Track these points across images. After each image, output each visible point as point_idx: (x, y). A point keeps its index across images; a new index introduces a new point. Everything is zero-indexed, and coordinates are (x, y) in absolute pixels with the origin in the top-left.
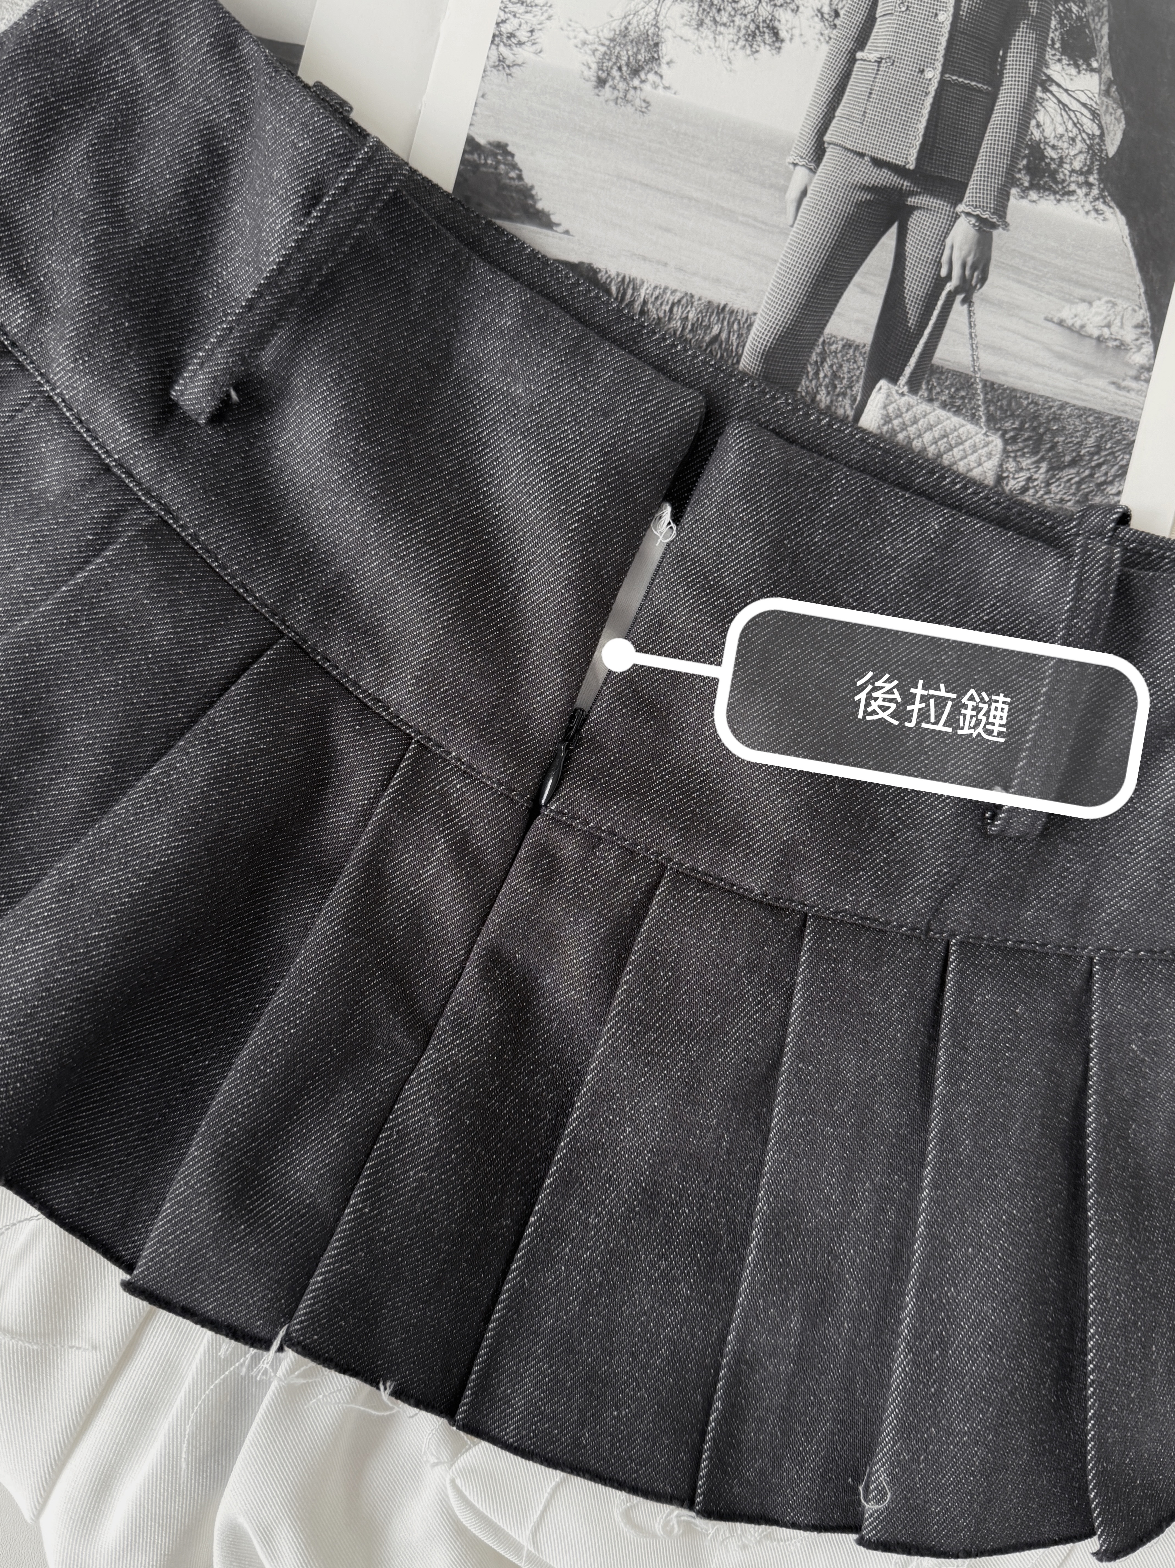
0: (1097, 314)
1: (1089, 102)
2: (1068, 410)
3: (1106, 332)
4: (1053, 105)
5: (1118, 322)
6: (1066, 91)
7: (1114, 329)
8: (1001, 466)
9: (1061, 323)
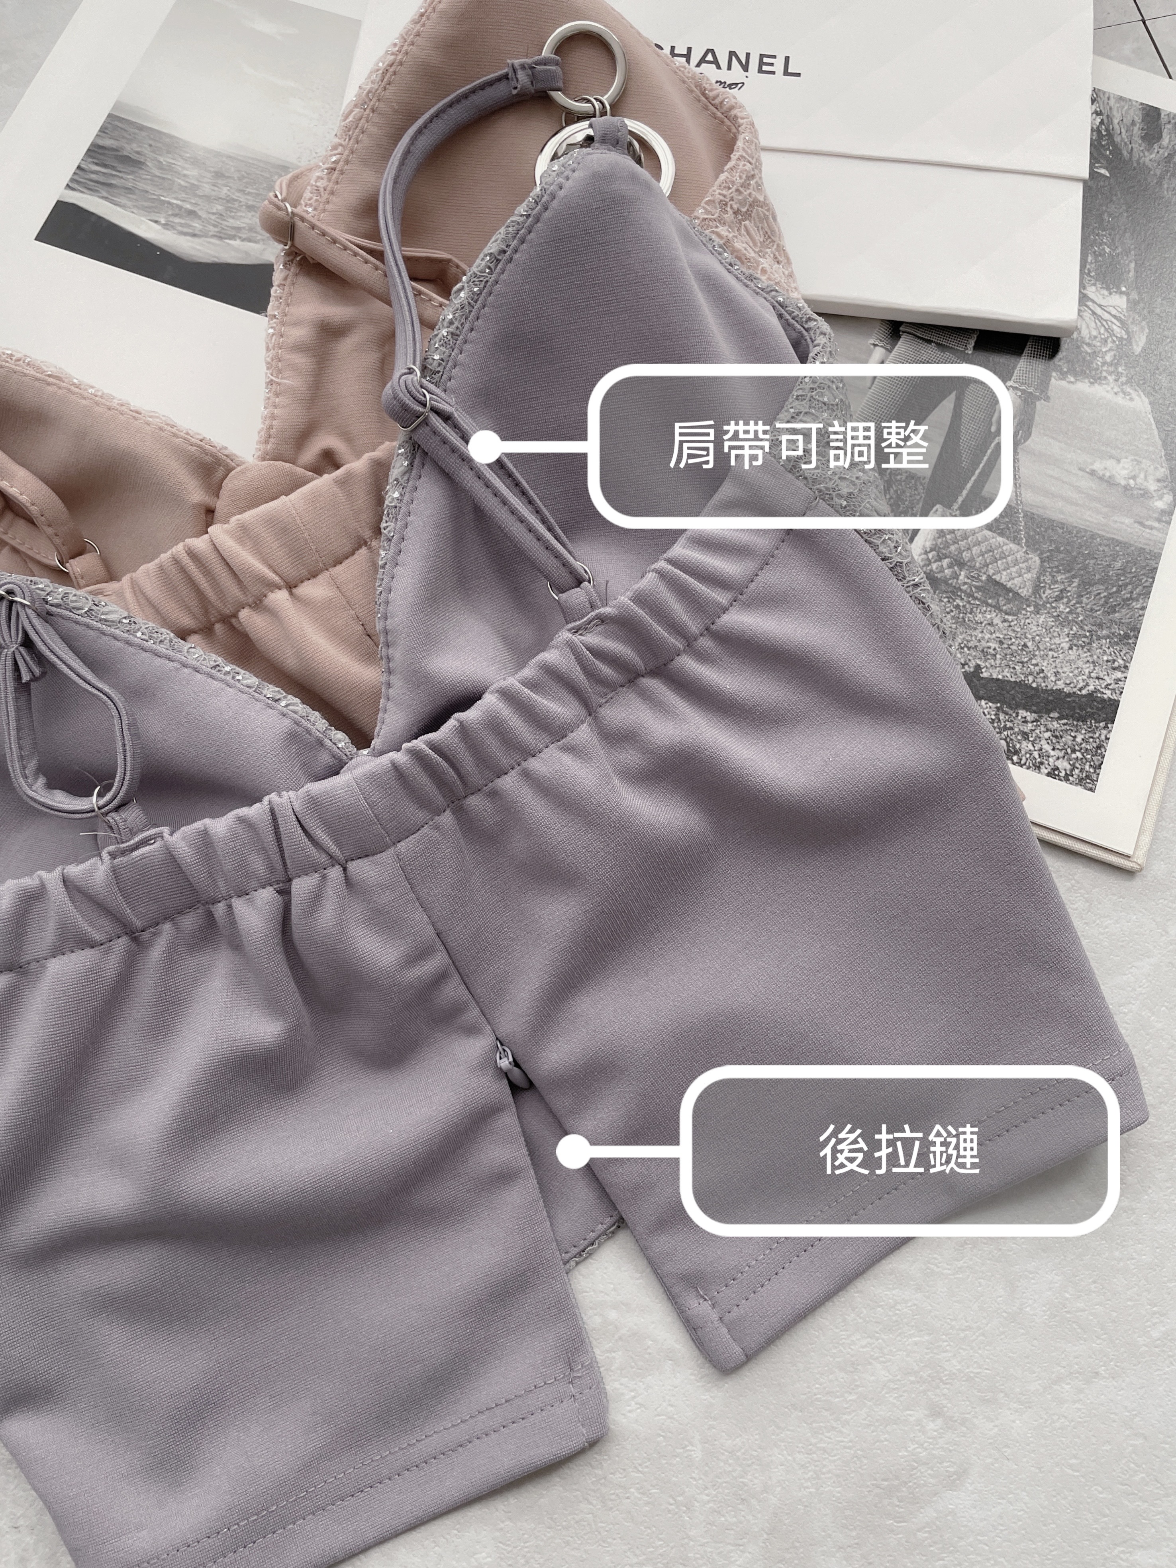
0: (1124, 468)
1: (1118, 315)
2: (1098, 540)
3: (1132, 482)
4: (1089, 315)
5: (1142, 476)
6: (1100, 306)
7: (1139, 480)
8: (1038, 578)
9: (1093, 473)
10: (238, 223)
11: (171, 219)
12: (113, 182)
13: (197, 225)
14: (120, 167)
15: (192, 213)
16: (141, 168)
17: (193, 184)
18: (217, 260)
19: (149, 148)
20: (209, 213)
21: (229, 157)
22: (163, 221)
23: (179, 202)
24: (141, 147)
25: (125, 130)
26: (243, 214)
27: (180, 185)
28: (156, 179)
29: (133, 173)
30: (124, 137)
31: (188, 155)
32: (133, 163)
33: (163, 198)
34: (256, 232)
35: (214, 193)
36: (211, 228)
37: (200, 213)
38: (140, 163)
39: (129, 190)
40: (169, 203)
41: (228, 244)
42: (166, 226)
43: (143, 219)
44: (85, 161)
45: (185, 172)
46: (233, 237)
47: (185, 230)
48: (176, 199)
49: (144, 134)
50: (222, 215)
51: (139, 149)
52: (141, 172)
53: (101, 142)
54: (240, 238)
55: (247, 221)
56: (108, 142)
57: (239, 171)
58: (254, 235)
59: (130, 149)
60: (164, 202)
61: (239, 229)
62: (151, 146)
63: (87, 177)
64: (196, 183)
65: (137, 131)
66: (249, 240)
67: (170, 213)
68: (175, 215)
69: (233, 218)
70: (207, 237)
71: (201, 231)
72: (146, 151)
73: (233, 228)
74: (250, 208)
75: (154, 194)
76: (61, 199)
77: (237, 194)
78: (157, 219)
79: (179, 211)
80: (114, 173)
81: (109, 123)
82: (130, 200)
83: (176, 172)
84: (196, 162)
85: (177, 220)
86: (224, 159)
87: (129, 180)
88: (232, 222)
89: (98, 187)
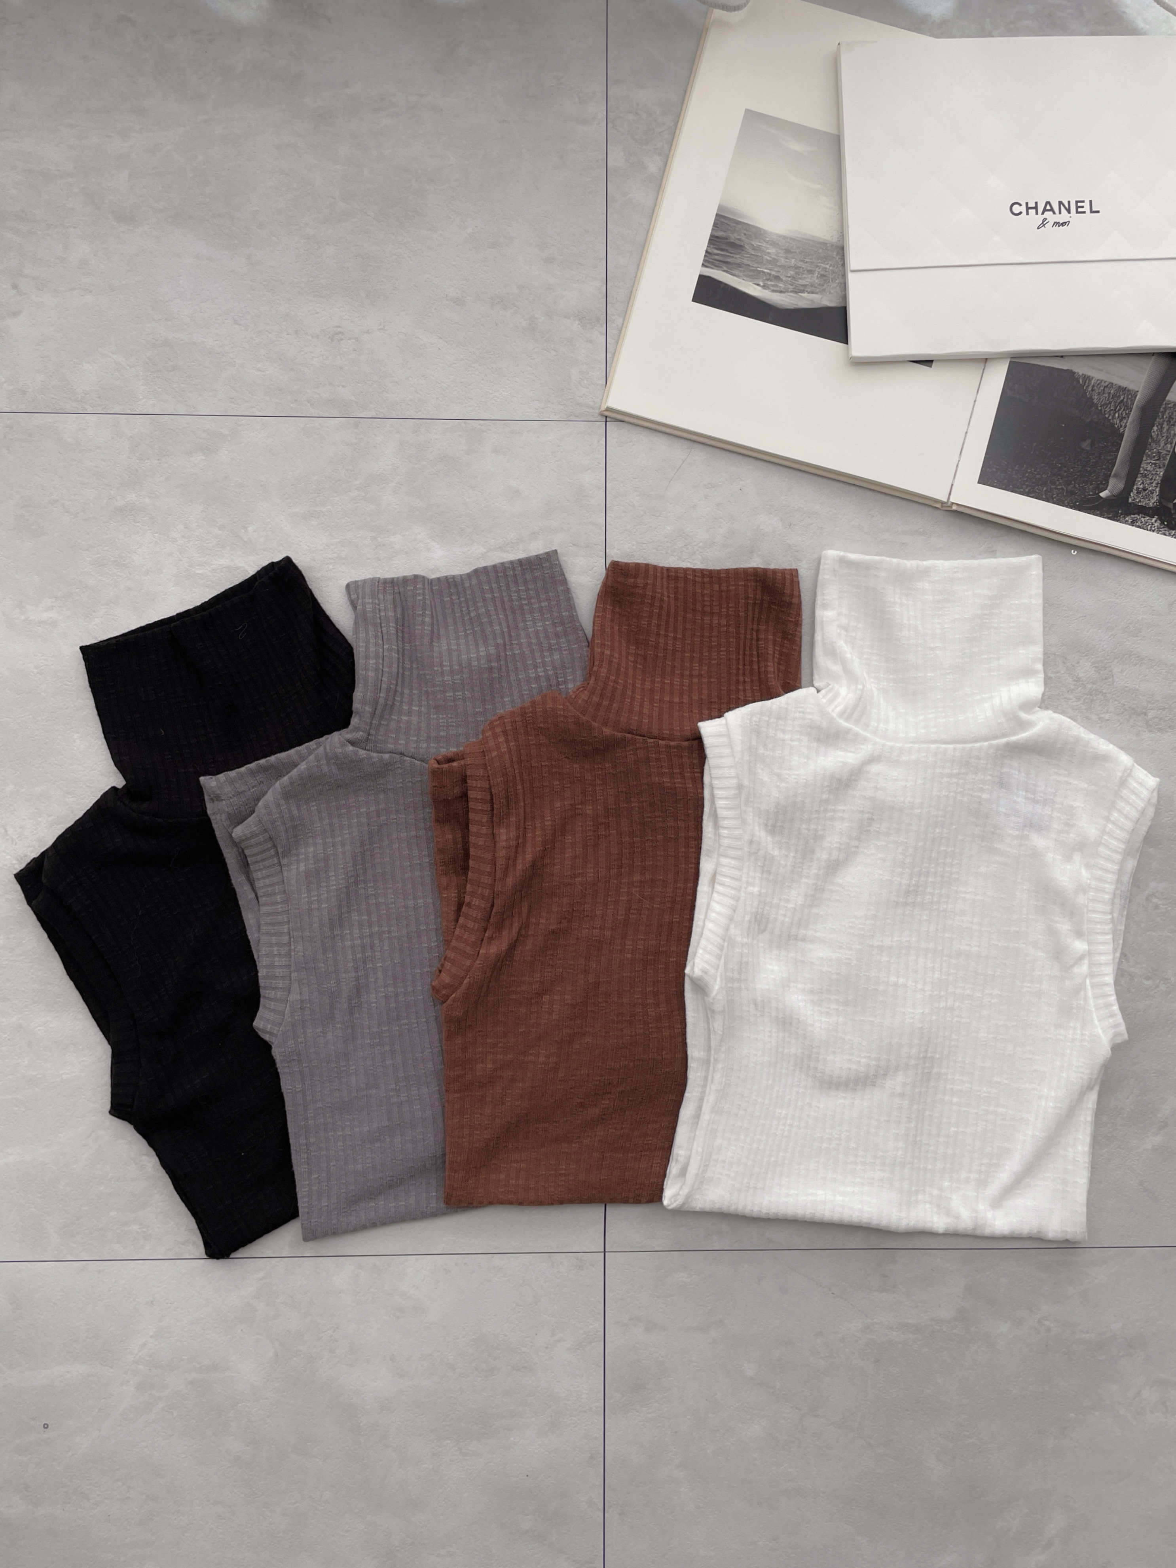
10: (804, 282)
11: (766, 282)
12: (729, 260)
13: (781, 285)
14: (730, 249)
15: (777, 278)
16: (743, 250)
17: (774, 259)
18: (796, 307)
19: (744, 236)
20: (787, 277)
21: (793, 239)
22: (762, 284)
23: (768, 271)
24: (739, 235)
25: (729, 225)
26: (806, 276)
27: (766, 259)
28: (752, 256)
29: (739, 253)
30: (728, 230)
31: (768, 239)
32: (737, 247)
33: (759, 269)
34: (815, 287)
35: (787, 264)
36: (790, 286)
37: (782, 277)
38: (741, 246)
39: (739, 265)
40: (763, 272)
41: (801, 296)
42: (765, 287)
43: (751, 283)
44: (710, 247)
45: (768, 251)
46: (803, 292)
47: (775, 289)
48: (766, 269)
49: (740, 226)
50: (794, 277)
51: (738, 237)
52: (743, 252)
53: (716, 234)
54: (807, 291)
55: (809, 280)
56: (720, 234)
57: (798, 248)
58: (814, 289)
59: (734, 237)
60: (760, 272)
61: (805, 286)
62: (745, 234)
63: (713, 257)
64: (776, 257)
65: (735, 225)
66: (813, 293)
67: (764, 278)
68: (768, 280)
69: (801, 279)
70: (788, 292)
71: (784, 288)
72: (743, 238)
73: (803, 285)
74: (810, 272)
75: (753, 267)
76: (702, 274)
77: (800, 263)
78: (758, 283)
79: (770, 277)
80: (728, 254)
81: (718, 220)
82: (740, 271)
83: (763, 251)
84: (773, 244)
85: (769, 283)
86: (789, 240)
87: (737, 258)
88: (800, 282)
89: (721, 264)
